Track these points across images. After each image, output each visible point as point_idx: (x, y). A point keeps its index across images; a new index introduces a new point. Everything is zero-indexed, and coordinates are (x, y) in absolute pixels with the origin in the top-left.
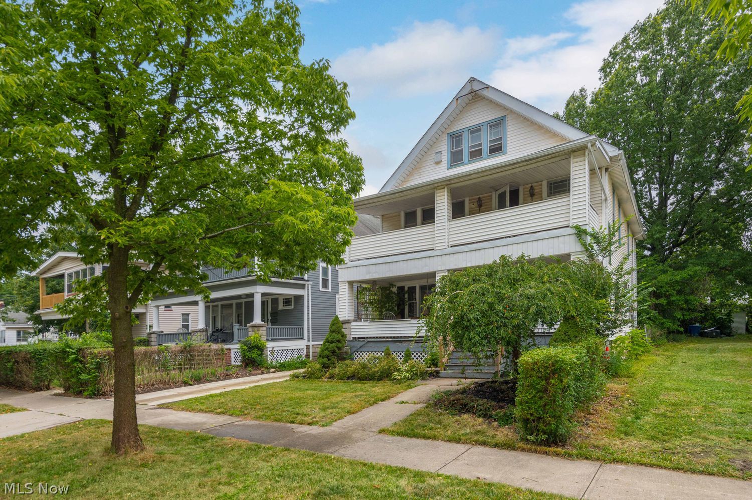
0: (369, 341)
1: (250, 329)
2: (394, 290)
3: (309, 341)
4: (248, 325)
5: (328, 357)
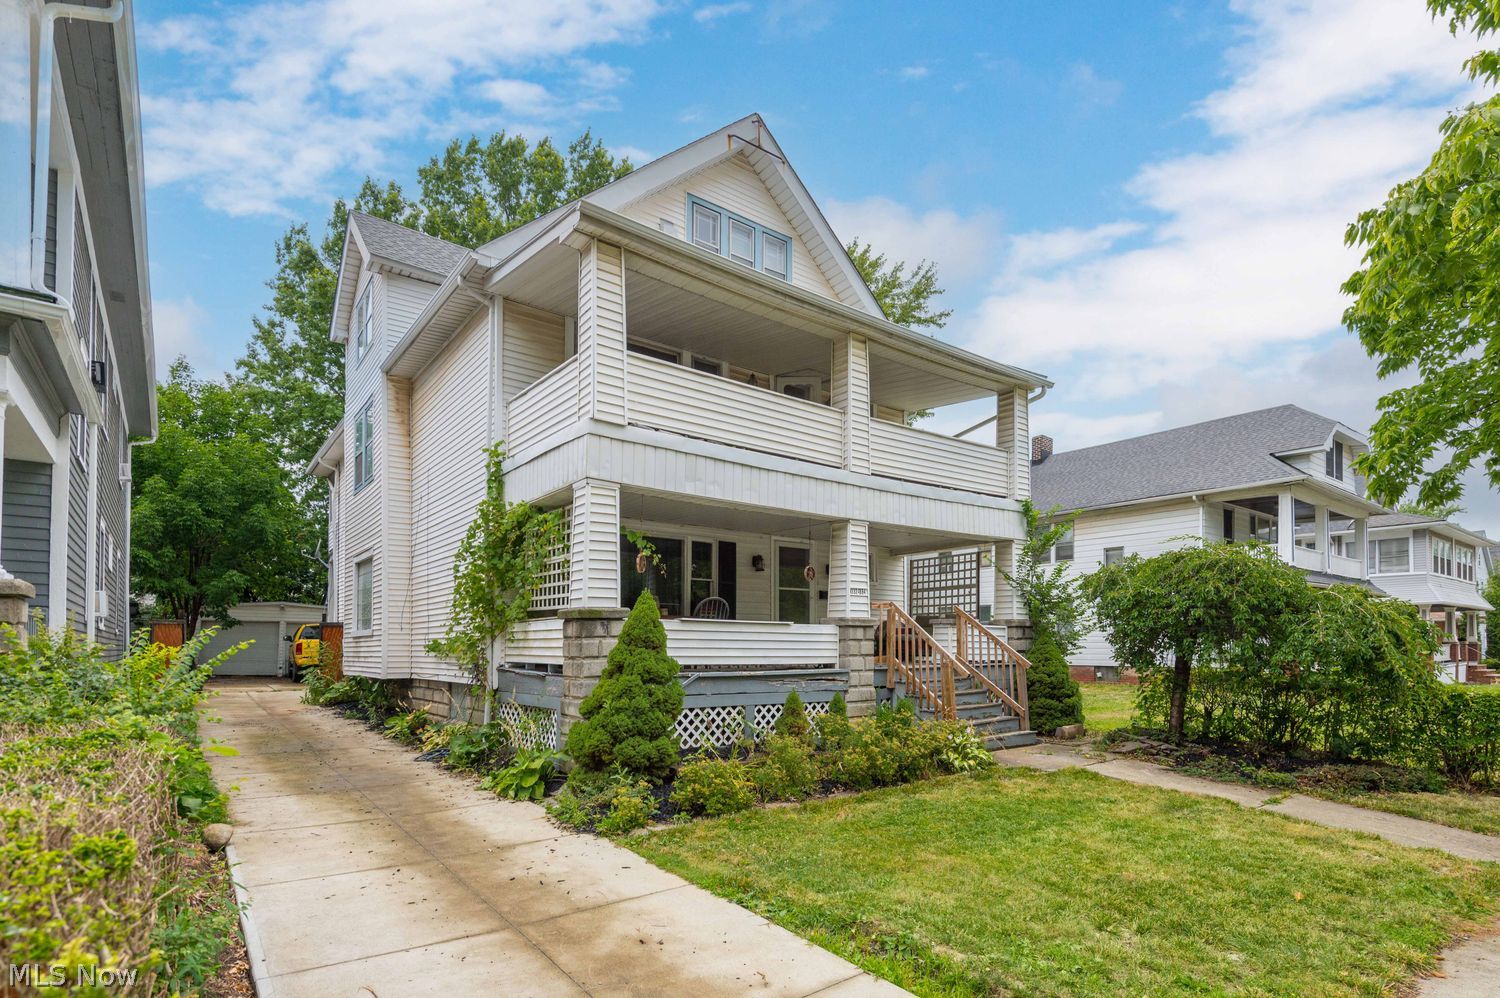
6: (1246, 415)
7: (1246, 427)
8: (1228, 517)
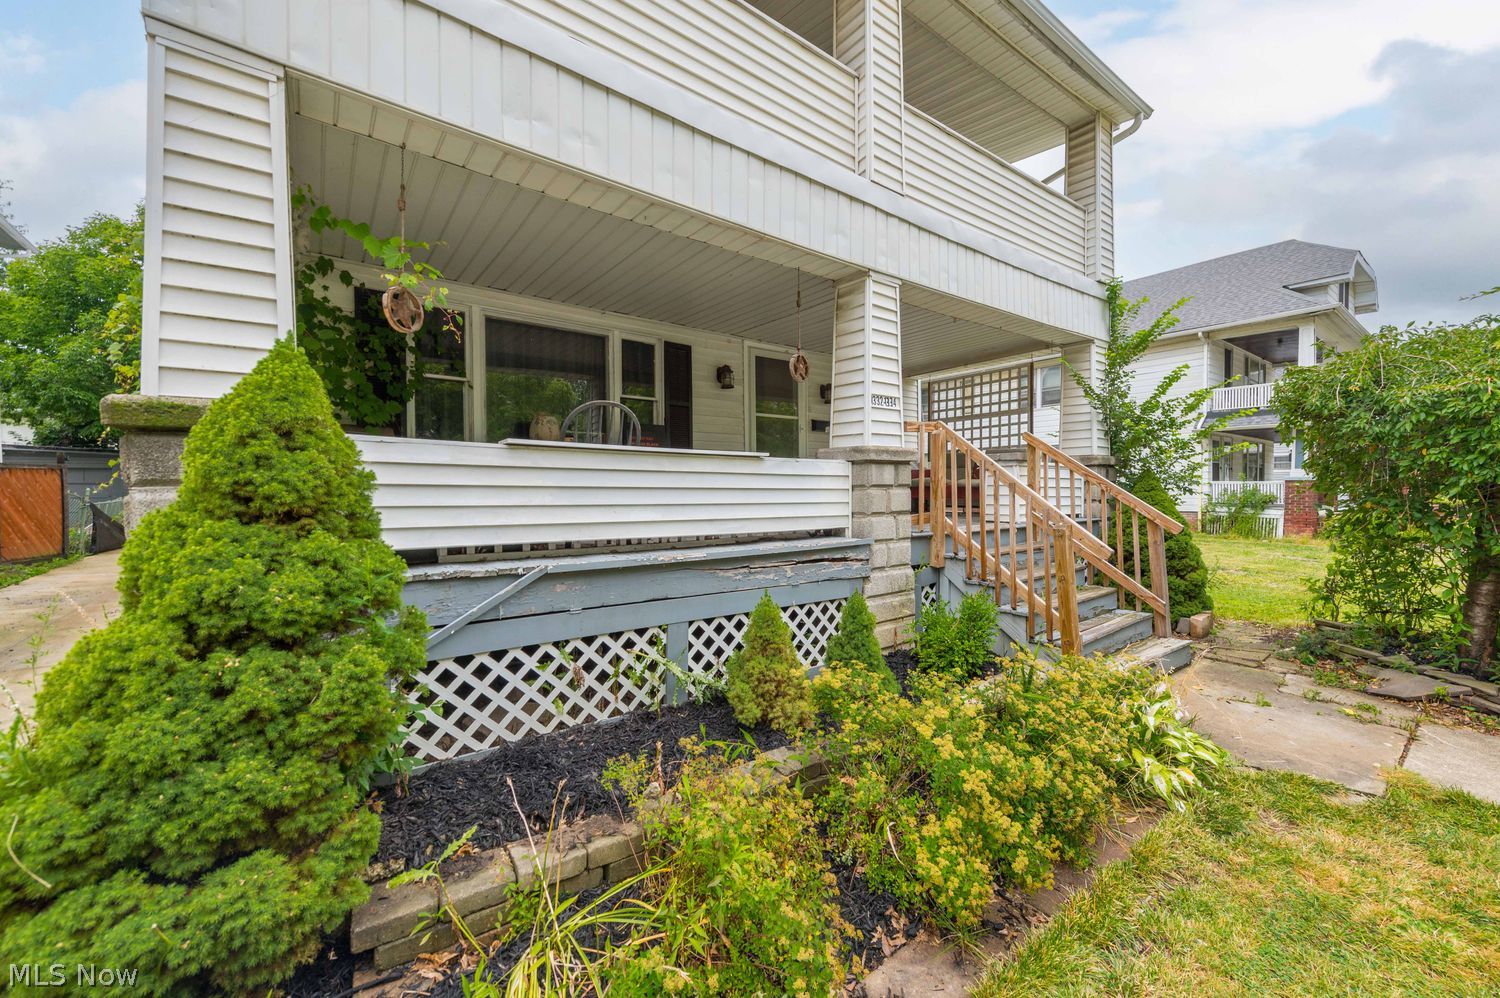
6: (1243, 253)
7: (1245, 265)
8: (1228, 354)
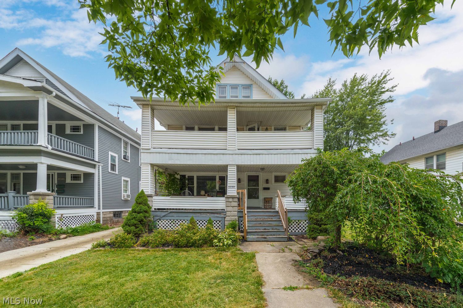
0: (171, 212)
1: (31, 197)
2: (178, 177)
3: (99, 209)
4: (28, 193)
5: (135, 225)
